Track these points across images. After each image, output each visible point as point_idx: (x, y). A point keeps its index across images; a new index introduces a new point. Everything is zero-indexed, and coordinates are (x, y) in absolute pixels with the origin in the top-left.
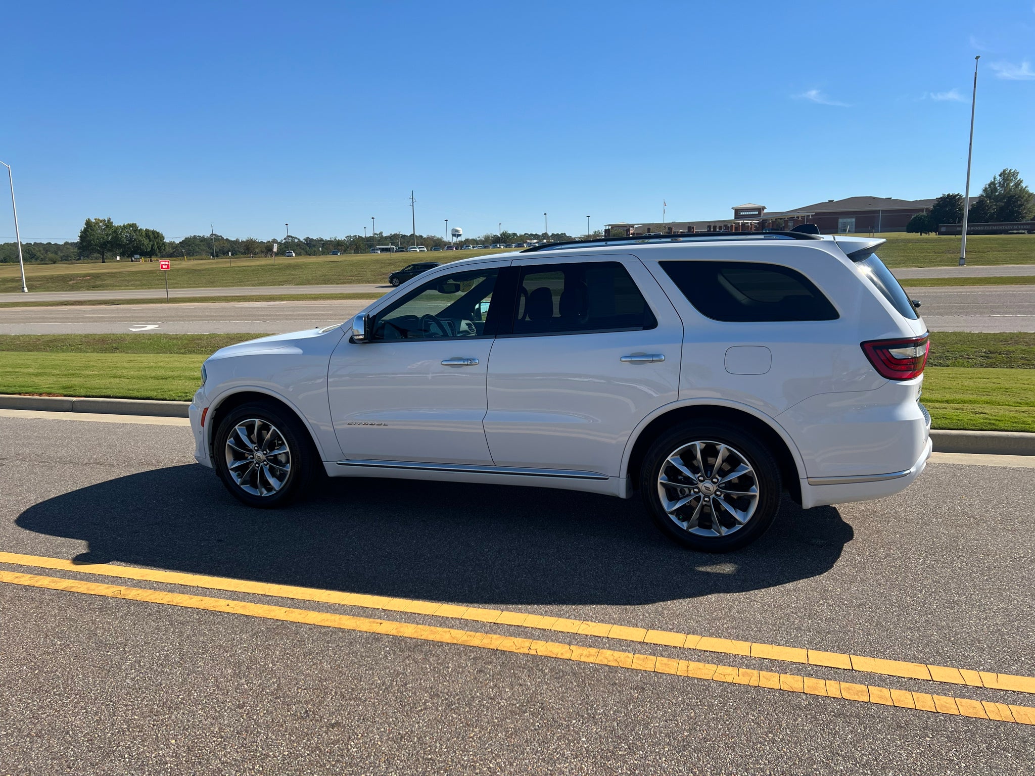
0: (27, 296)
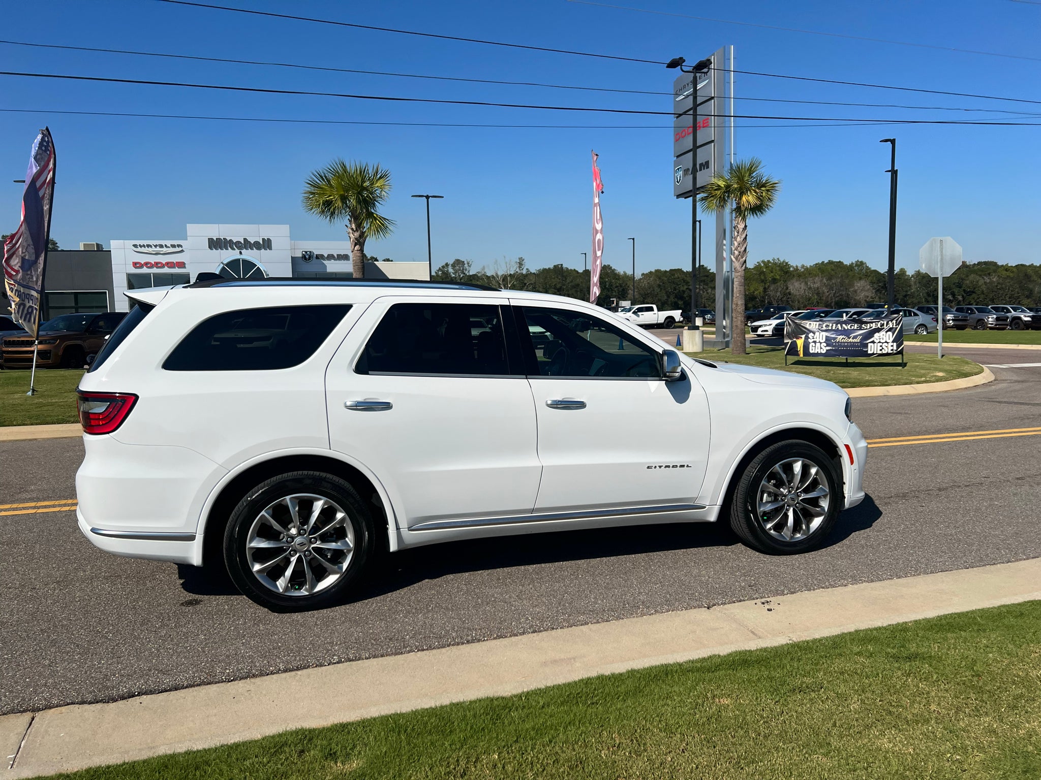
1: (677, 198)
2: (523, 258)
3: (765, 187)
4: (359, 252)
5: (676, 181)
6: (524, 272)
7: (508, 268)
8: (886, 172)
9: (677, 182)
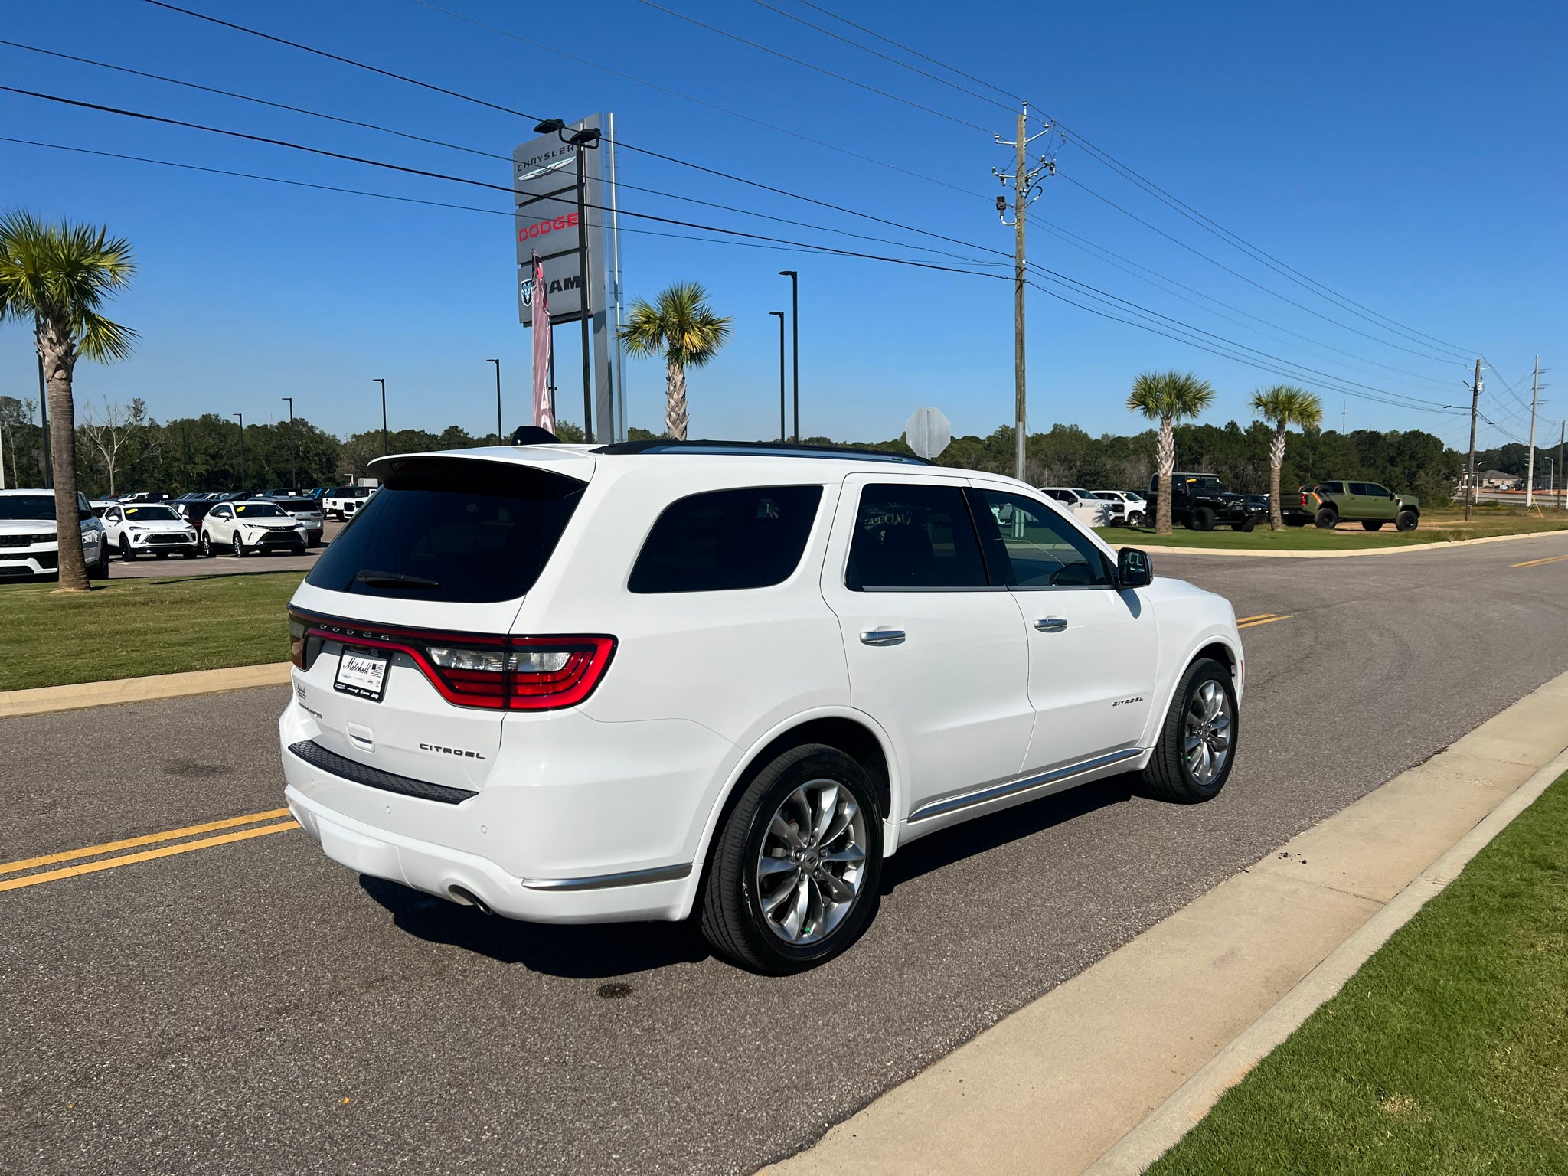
1: (524, 326)
2: (142, 400)
3: (712, 325)
4: (64, 381)
5: (523, 300)
6: (146, 423)
7: (113, 414)
8: (770, 313)
9: (525, 301)
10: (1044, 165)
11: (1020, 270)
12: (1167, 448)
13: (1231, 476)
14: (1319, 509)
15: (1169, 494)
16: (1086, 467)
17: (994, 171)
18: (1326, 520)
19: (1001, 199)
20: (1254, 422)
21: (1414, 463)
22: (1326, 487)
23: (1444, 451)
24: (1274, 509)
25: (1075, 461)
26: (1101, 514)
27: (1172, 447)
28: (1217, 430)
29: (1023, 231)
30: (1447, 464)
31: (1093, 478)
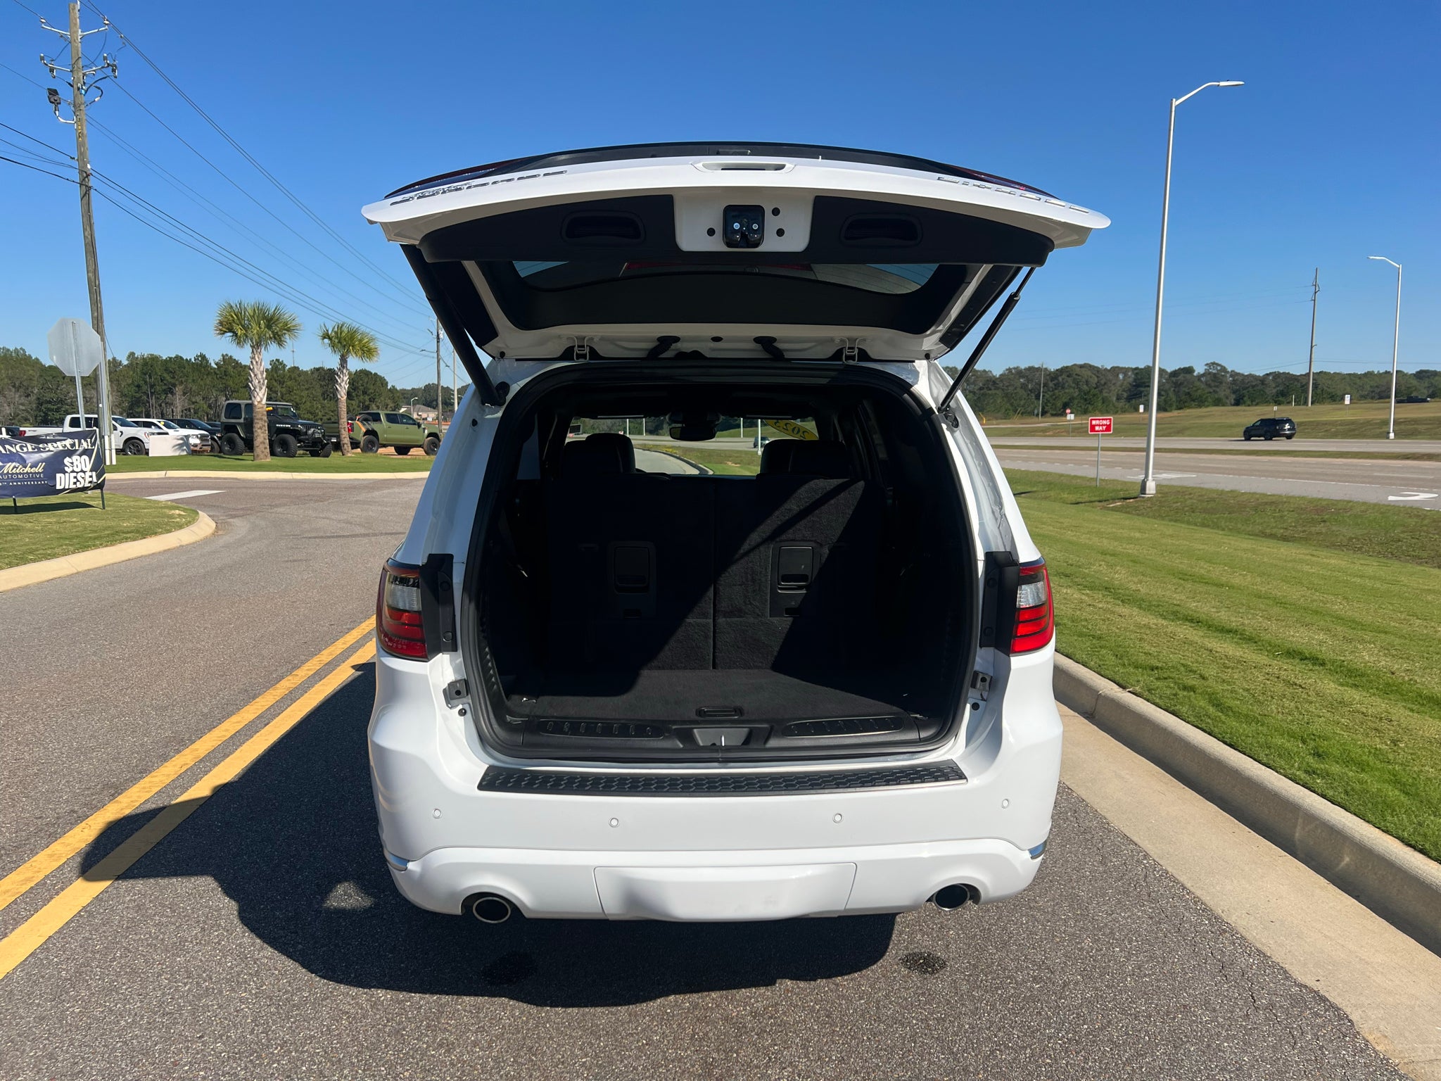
0: (1392, 444)
10: (106, 65)
11: (85, 176)
12: (260, 376)
13: (205, 406)
14: (364, 436)
15: (265, 421)
16: (46, 395)
17: (42, 59)
18: (370, 446)
19: (53, 92)
20: (223, 355)
21: (367, 398)
22: (366, 416)
23: (389, 388)
24: (344, 436)
25: (33, 387)
26: (181, 442)
27: (264, 376)
28: (188, 361)
29: (85, 132)
30: (393, 399)
31: (55, 407)
